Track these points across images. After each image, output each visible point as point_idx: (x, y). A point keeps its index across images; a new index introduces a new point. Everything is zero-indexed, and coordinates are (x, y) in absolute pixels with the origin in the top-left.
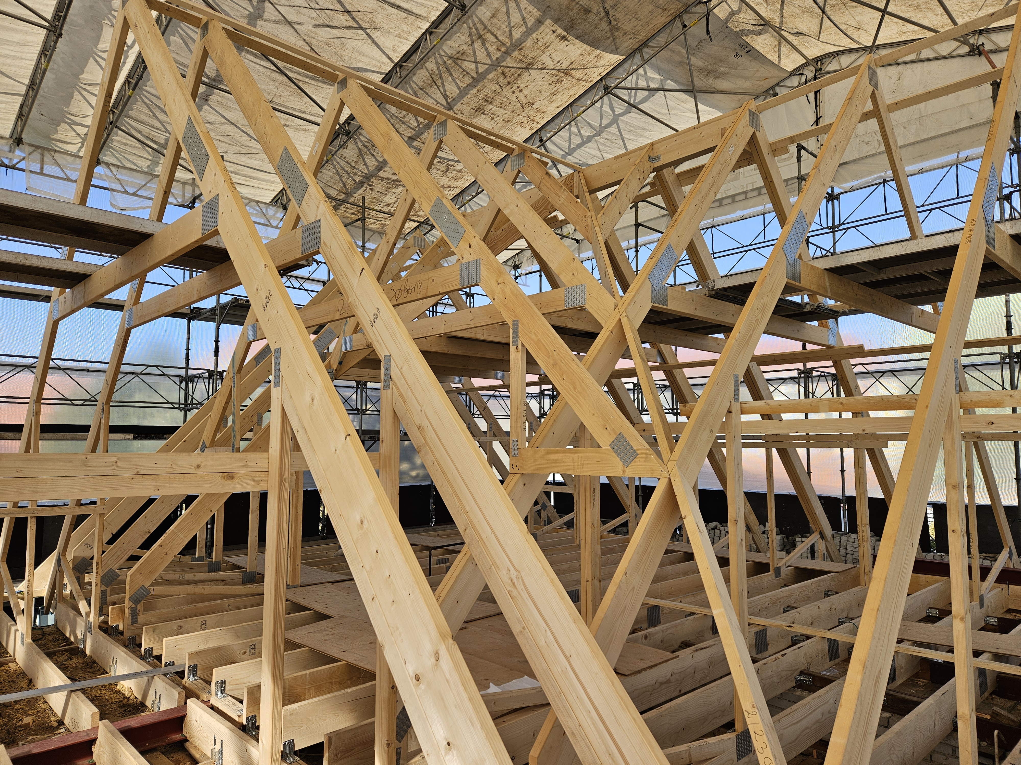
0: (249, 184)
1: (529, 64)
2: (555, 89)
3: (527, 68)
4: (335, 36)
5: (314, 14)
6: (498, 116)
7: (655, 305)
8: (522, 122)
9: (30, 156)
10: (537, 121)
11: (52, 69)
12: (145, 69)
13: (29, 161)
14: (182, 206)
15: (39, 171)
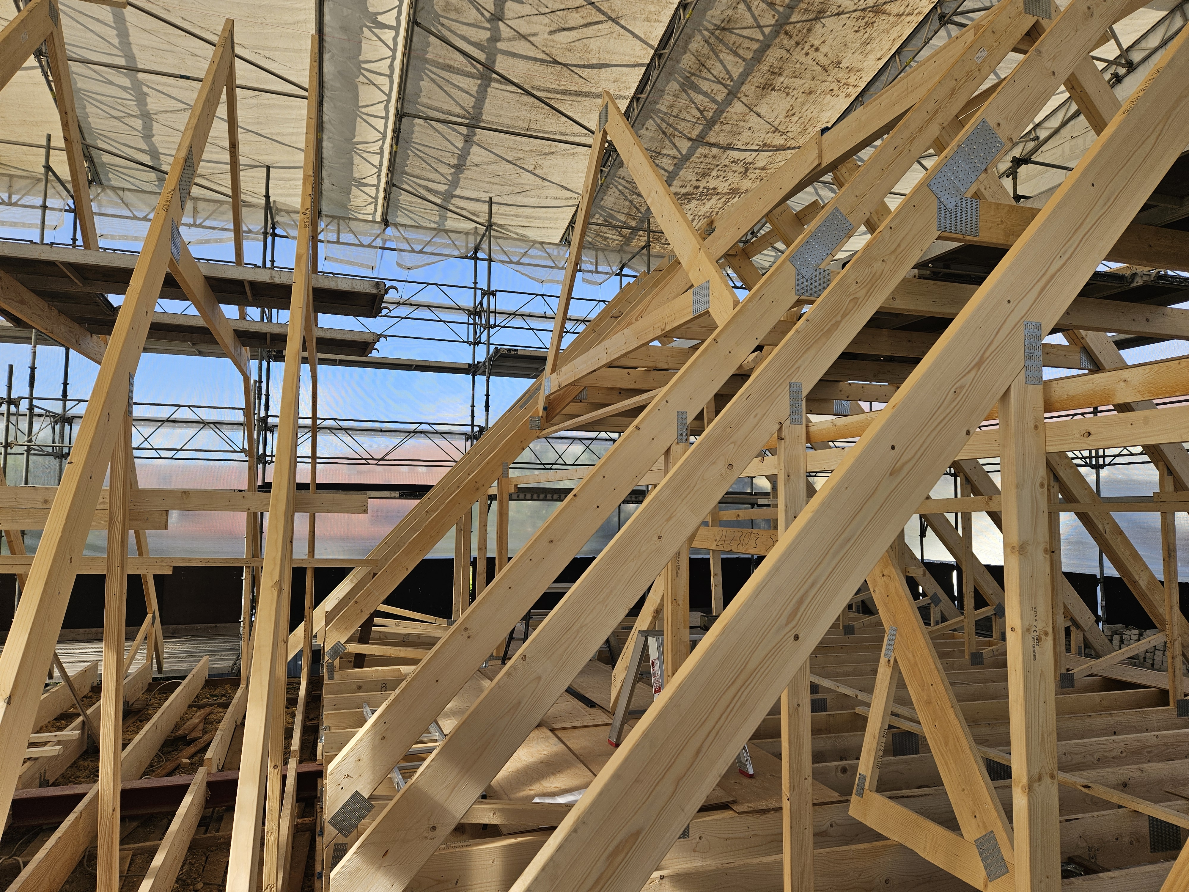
0: (533, 225)
1: (820, 12)
2: (866, 35)
3: (817, 19)
4: (575, 39)
5: (546, 20)
6: (794, 89)
7: (802, 297)
8: (832, 90)
9: (329, 227)
10: (852, 84)
11: (329, 138)
12: (400, 121)
13: (327, 232)
14: (466, 257)
15: (336, 240)
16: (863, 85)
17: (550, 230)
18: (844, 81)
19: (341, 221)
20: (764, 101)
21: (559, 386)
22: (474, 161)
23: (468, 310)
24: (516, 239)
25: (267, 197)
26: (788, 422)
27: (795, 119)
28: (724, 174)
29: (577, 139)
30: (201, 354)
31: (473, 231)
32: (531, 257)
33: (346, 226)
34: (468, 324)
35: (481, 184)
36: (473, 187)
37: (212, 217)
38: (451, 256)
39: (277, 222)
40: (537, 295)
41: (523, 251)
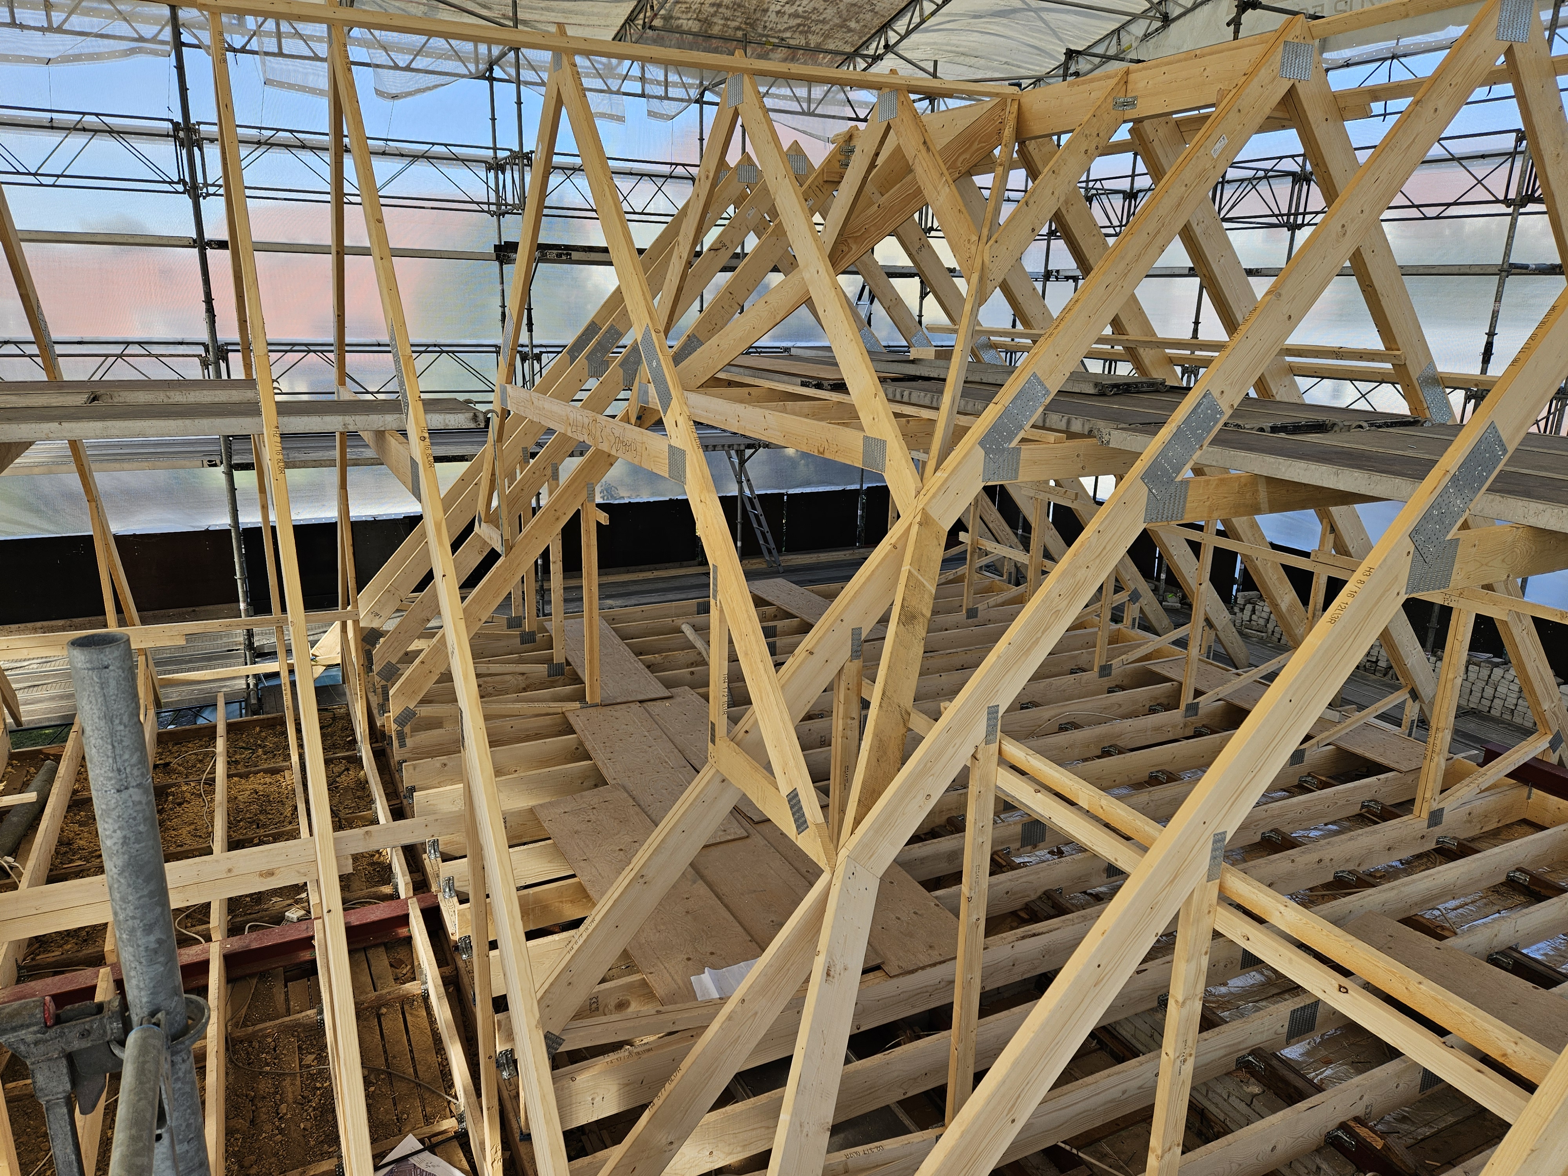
7: (989, 484)
9: (261, 29)
14: (476, 77)
15: (276, 50)
17: (601, 27)
33: (290, 28)
37: (75, 15)
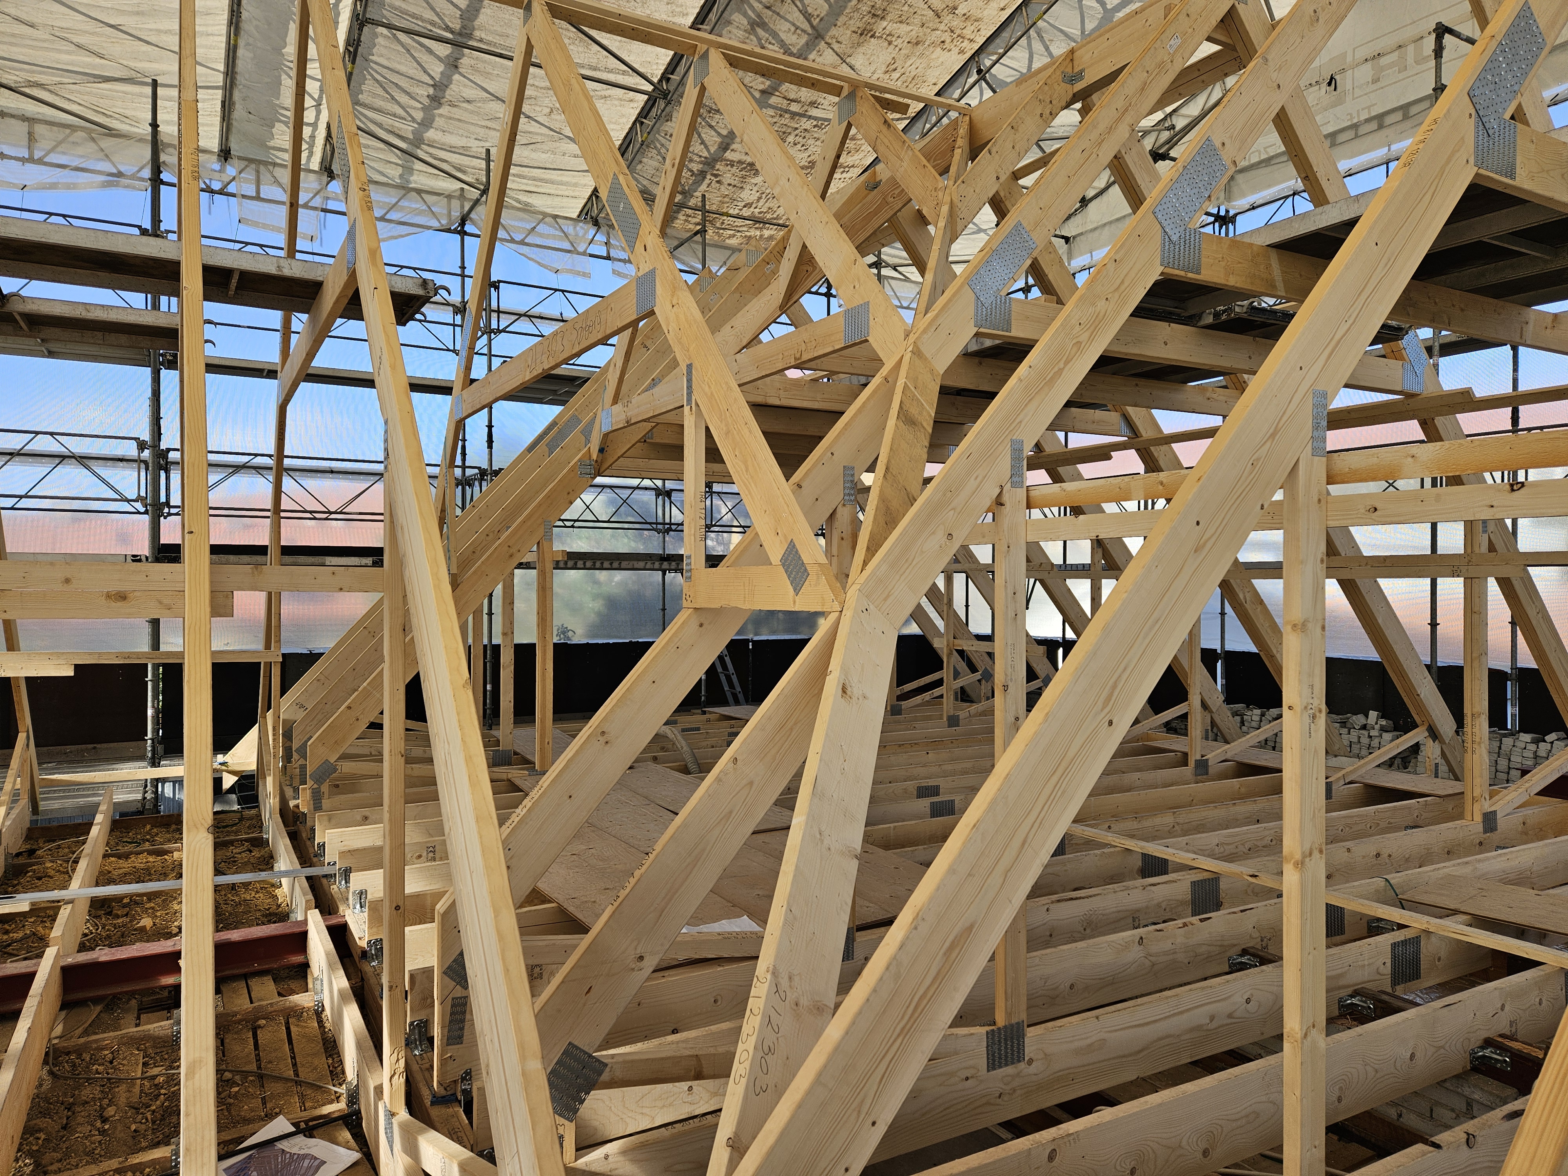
0: (542, 190)
6: (899, 37)
7: (981, 330)
8: (943, 42)
9: (242, 175)
10: (968, 37)
11: (248, 44)
12: (361, 29)
13: (240, 182)
14: (449, 231)
15: (254, 194)
16: (981, 41)
17: (565, 200)
18: (958, 32)
19: (262, 168)
20: (861, 50)
21: (627, 422)
22: (464, 95)
23: (453, 306)
24: (519, 209)
25: (154, 125)
26: (1009, 484)
27: (895, 75)
28: (802, 141)
29: (611, 77)
30: (51, 354)
31: (457, 194)
32: (541, 235)
33: (269, 176)
34: (454, 325)
35: (472, 128)
36: (460, 133)
37: (59, 149)
38: (428, 228)
39: (164, 162)
40: (556, 290)
41: (529, 227)
